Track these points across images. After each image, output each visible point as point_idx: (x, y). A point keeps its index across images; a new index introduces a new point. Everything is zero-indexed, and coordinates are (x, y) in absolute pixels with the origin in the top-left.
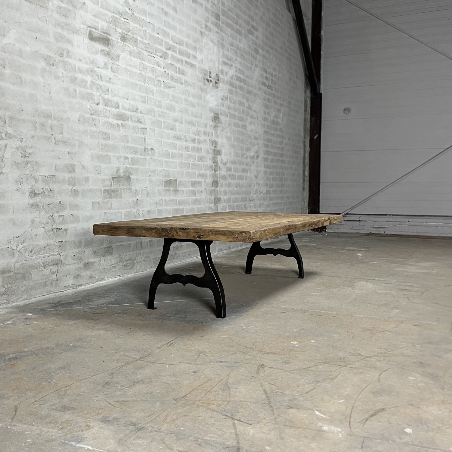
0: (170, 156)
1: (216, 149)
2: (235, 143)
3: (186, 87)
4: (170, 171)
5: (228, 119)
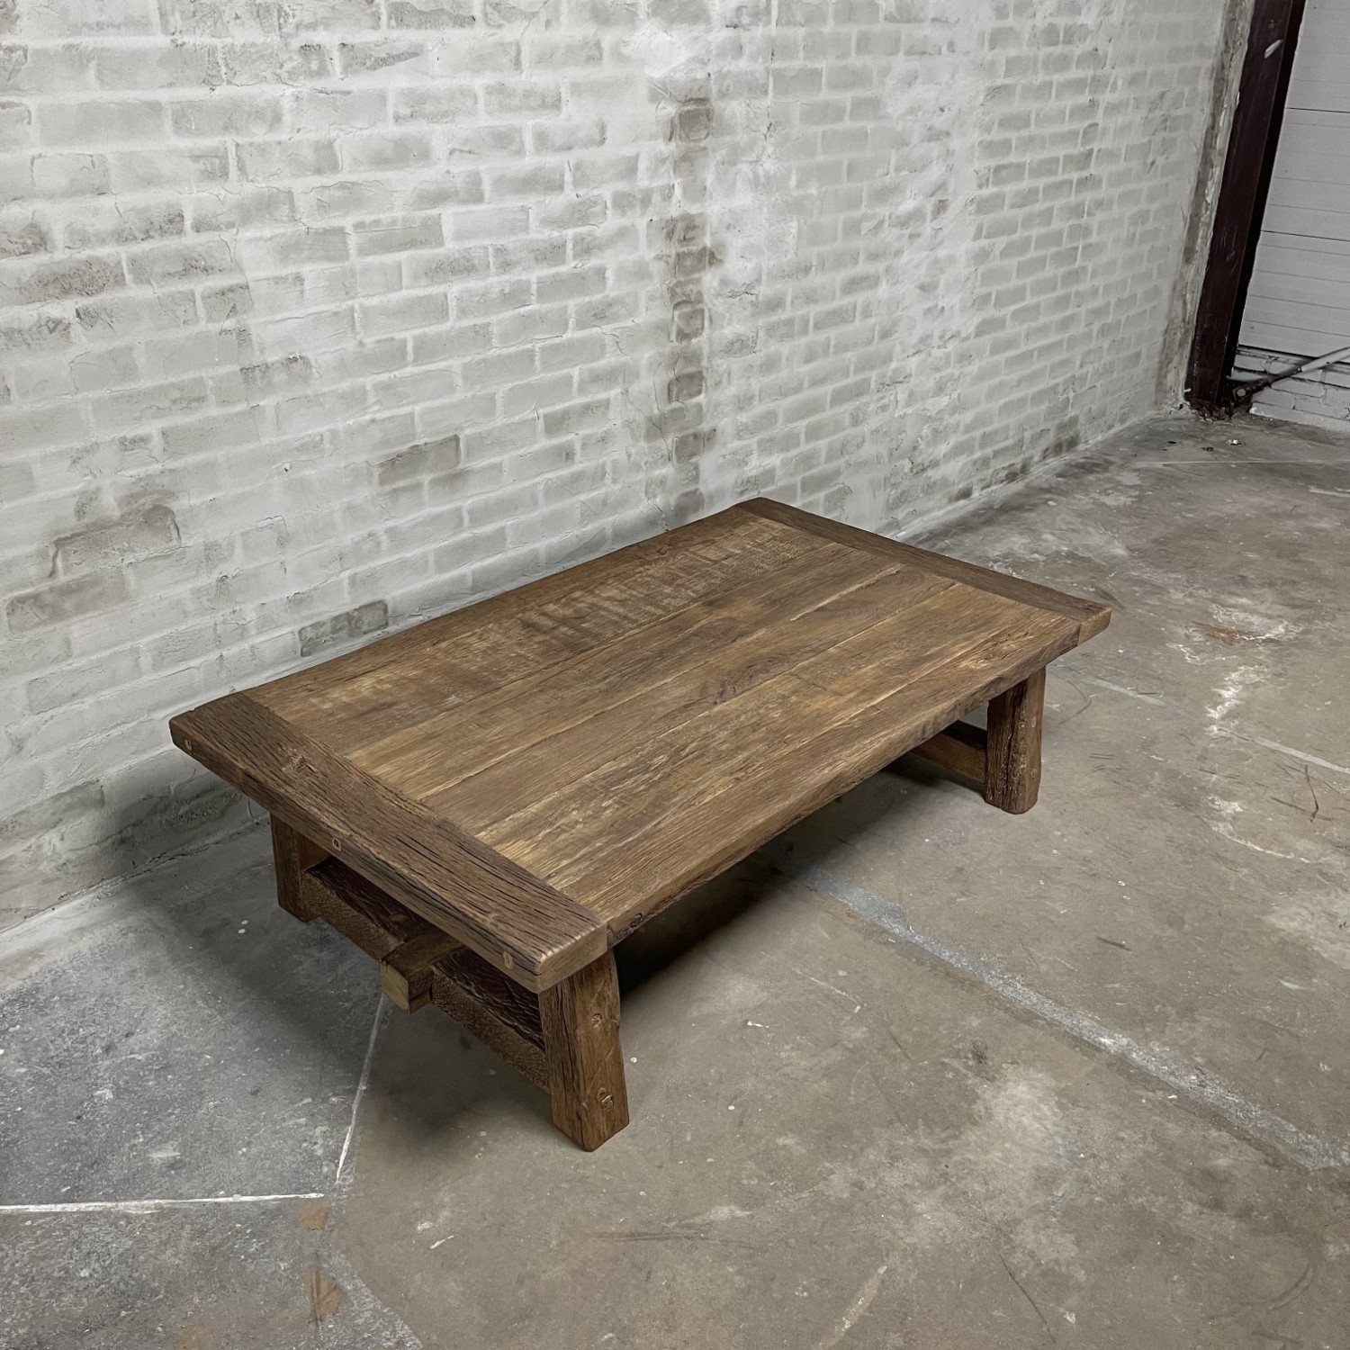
0: (410, 357)
1: (690, 248)
2: (809, 192)
3: (498, 31)
4: (412, 414)
5: (768, 101)
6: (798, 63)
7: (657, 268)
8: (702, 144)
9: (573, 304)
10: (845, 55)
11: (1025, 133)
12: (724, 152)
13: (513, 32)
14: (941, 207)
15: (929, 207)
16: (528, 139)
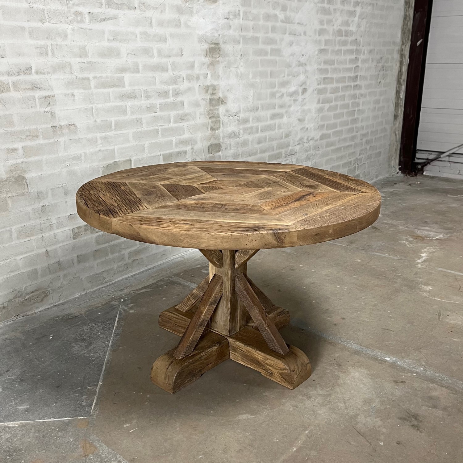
1: (214, 97)
2: (256, 80)
3: (144, 13)
4: (114, 149)
5: (241, 46)
6: (250, 34)
7: (203, 103)
8: (217, 60)
9: (173, 113)
10: (267, 33)
11: (333, 67)
12: (225, 63)
13: (149, 13)
14: (305, 90)
15: (300, 90)
16: (155, 52)
